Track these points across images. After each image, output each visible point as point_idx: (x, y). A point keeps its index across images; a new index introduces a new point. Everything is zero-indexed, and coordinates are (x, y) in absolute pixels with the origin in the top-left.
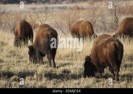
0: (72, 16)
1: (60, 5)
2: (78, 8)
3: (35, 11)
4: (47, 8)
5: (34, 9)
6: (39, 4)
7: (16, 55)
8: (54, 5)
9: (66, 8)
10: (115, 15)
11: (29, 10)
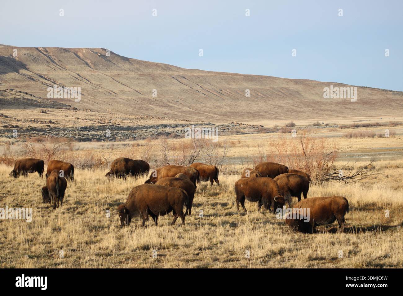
0: (130, 155)
1: (124, 143)
2: (138, 145)
3: (103, 147)
4: (113, 145)
5: (103, 146)
6: (107, 142)
7: (82, 190)
8: (119, 143)
9: (129, 145)
10: (165, 155)
11: (98, 147)
